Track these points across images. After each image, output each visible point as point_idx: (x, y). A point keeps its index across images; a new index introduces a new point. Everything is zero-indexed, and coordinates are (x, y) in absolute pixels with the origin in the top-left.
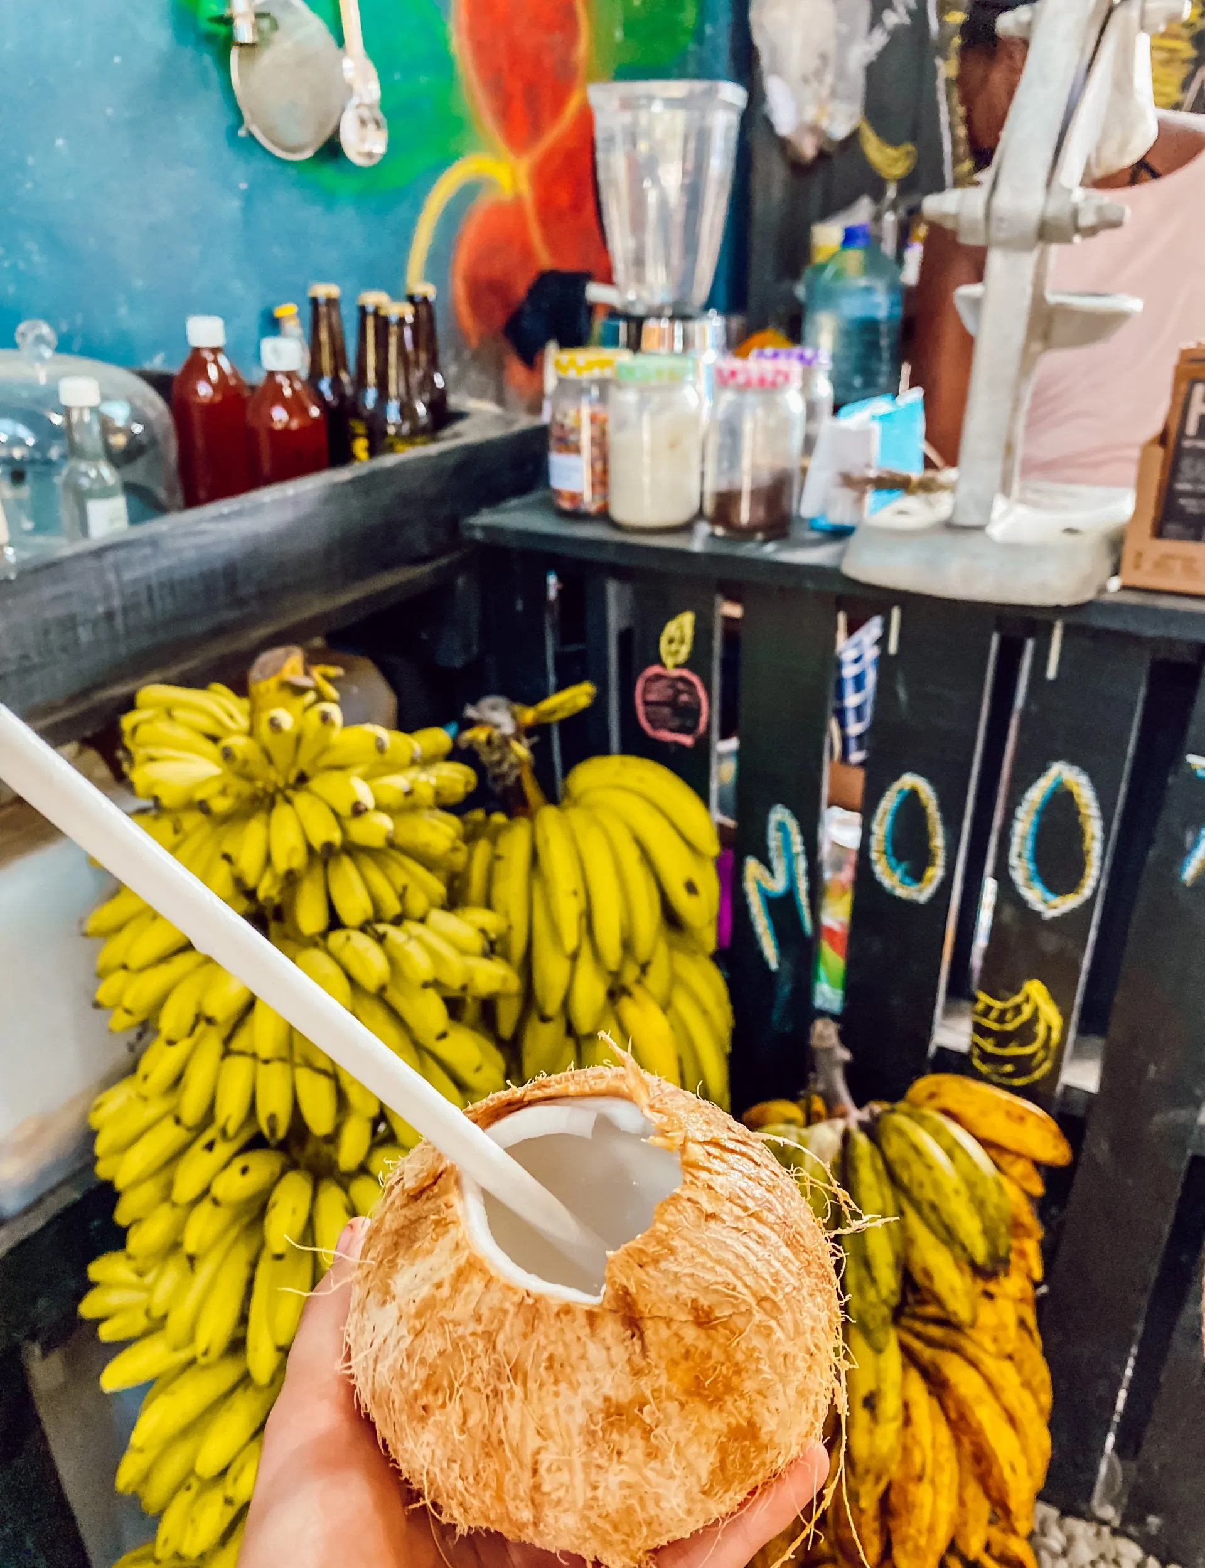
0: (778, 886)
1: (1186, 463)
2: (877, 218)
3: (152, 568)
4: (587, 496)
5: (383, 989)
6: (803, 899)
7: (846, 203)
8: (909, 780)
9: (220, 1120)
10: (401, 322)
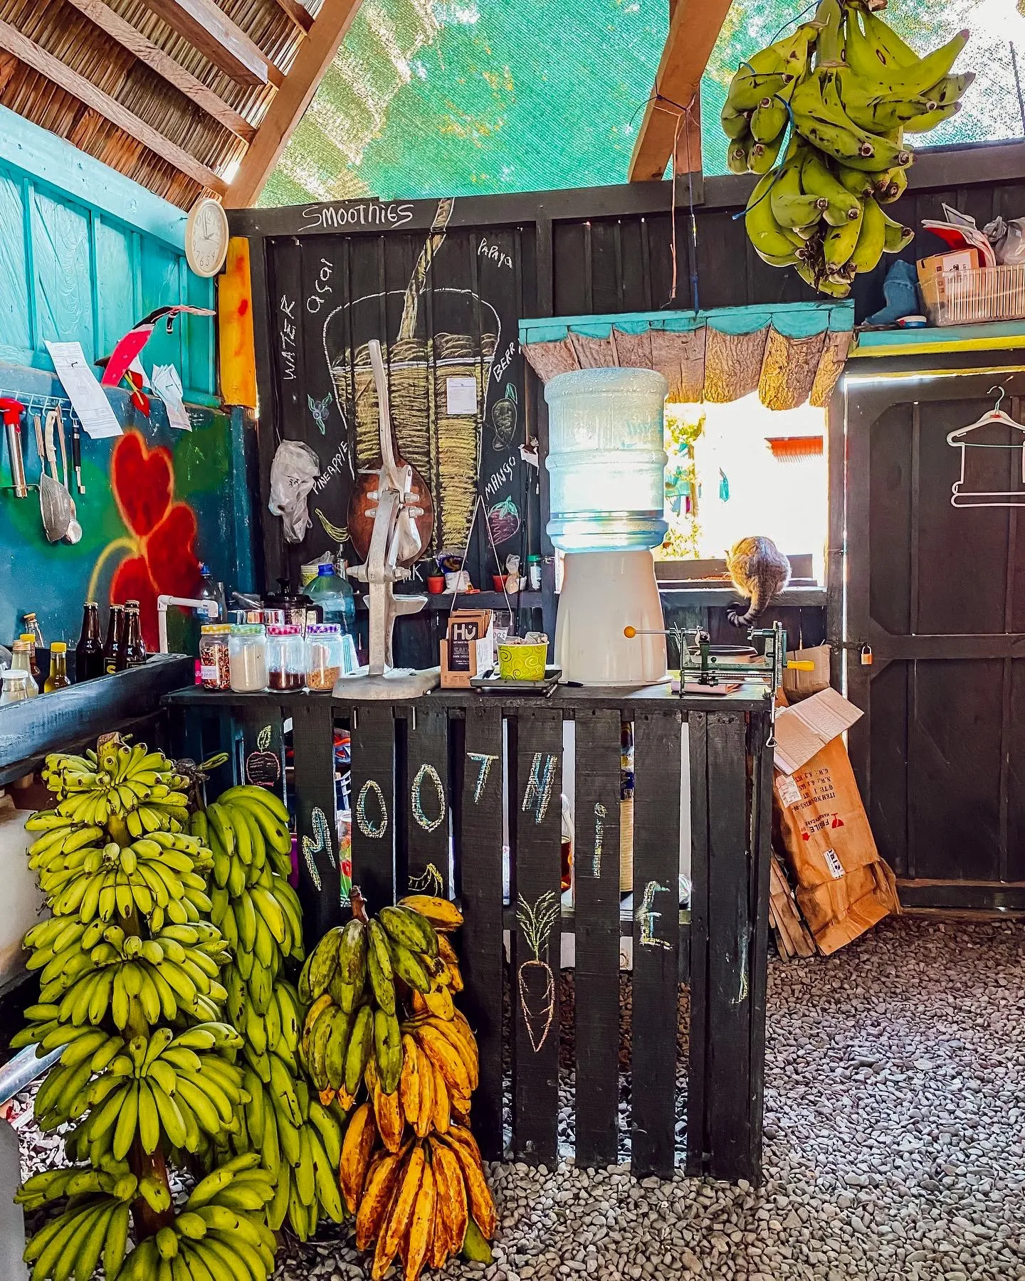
0: (318, 847)
1: (456, 649)
2: (335, 561)
3: (57, 708)
4: (218, 682)
5: (174, 844)
6: (330, 850)
7: (319, 554)
8: (370, 783)
9: (102, 914)
10: (135, 614)
